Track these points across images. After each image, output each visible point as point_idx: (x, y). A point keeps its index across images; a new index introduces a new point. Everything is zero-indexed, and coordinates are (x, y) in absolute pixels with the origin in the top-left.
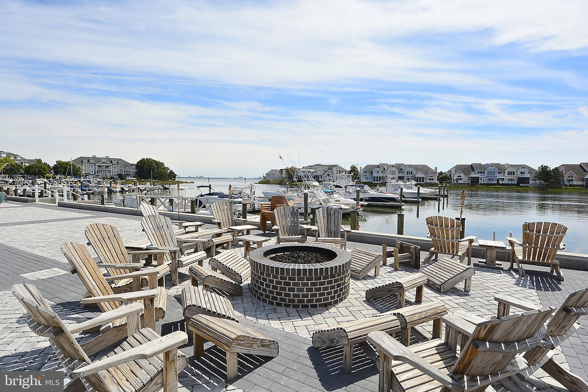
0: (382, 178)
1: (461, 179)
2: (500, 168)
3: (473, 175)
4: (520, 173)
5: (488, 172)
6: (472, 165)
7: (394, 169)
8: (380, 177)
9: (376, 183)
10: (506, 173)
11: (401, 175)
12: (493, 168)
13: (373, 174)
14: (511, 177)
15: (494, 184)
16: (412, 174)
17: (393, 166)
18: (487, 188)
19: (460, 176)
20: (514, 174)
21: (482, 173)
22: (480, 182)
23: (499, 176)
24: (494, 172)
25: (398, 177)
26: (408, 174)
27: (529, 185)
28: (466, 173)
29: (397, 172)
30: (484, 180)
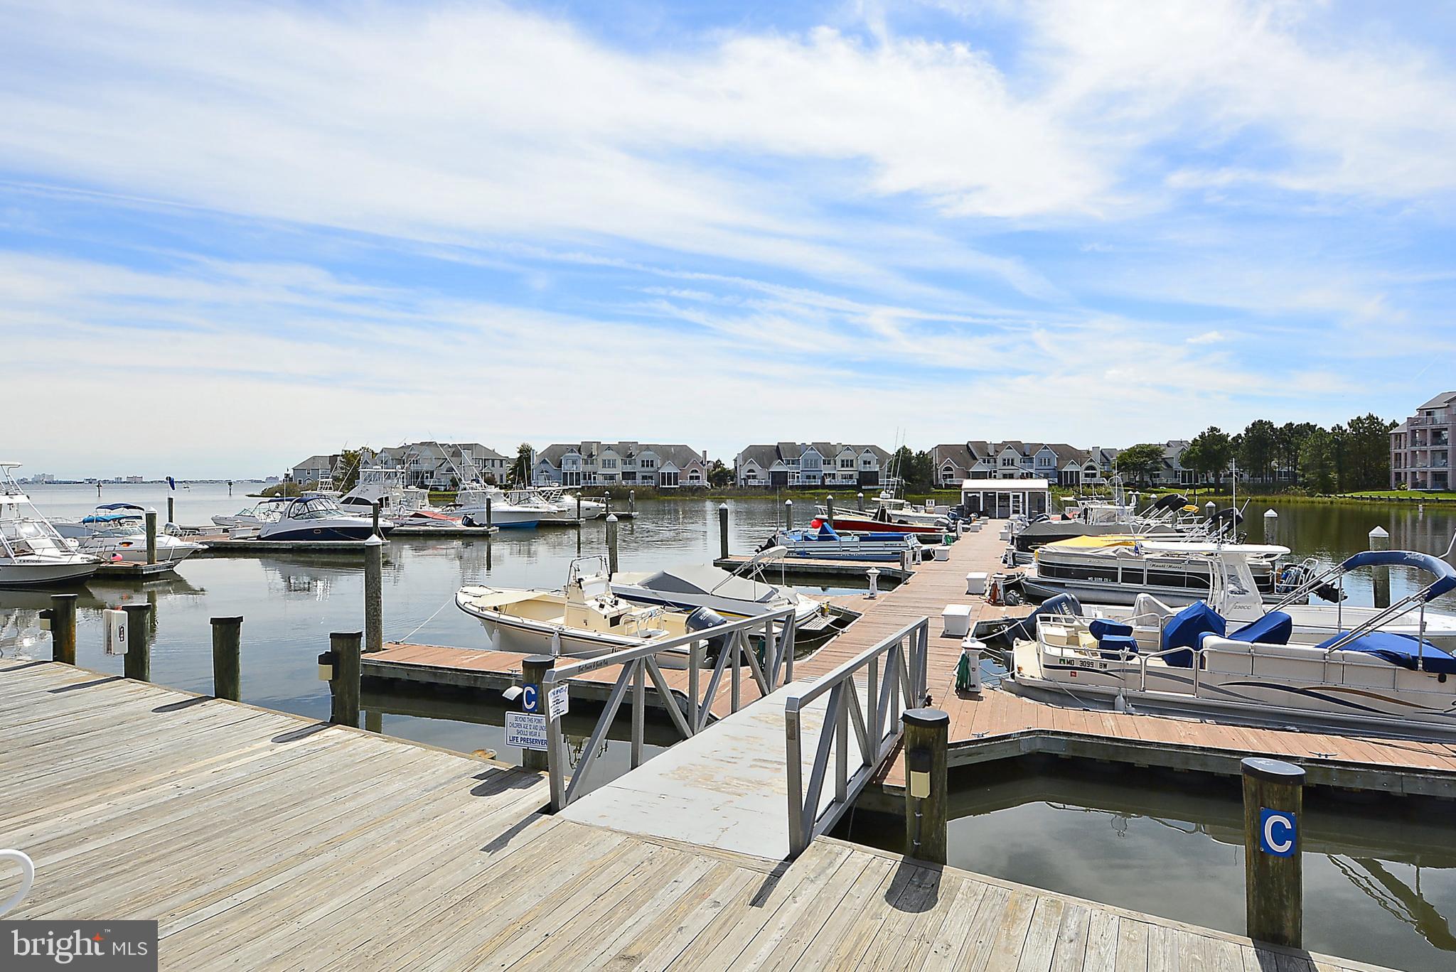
0: (585, 475)
1: (754, 477)
2: (827, 452)
3: (776, 468)
4: (862, 463)
5: (806, 461)
7: (614, 455)
8: (578, 475)
9: (568, 489)
10: (839, 464)
11: (629, 469)
12: (813, 452)
13: (561, 467)
14: (847, 471)
15: (816, 487)
16: (652, 466)
17: (609, 447)
18: (801, 495)
19: (752, 471)
20: (852, 466)
21: (796, 462)
22: (790, 482)
23: (826, 470)
24: (816, 461)
25: (623, 473)
26: (643, 466)
27: (879, 487)
28: (764, 463)
29: (619, 462)
30: (798, 477)
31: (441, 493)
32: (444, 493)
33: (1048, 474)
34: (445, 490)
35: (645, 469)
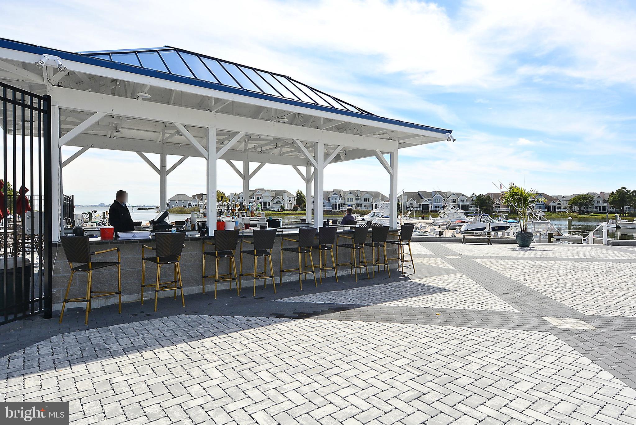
1: (413, 207)
3: (423, 202)
4: (460, 201)
5: (435, 199)
6: (418, 193)
7: (351, 196)
8: (339, 204)
9: (335, 211)
11: (359, 202)
13: (330, 201)
14: (453, 204)
16: (369, 201)
17: (349, 192)
19: (412, 204)
20: (455, 202)
21: (430, 200)
22: (430, 209)
25: (356, 204)
26: (365, 201)
28: (416, 200)
29: (354, 199)
30: (432, 207)
31: (276, 212)
32: (277, 212)
33: (541, 207)
34: (278, 211)
35: (366, 202)
